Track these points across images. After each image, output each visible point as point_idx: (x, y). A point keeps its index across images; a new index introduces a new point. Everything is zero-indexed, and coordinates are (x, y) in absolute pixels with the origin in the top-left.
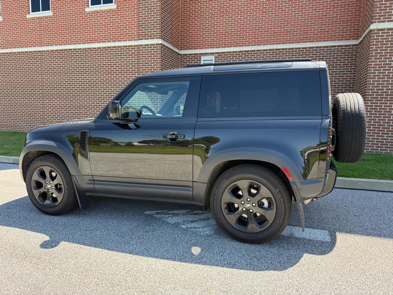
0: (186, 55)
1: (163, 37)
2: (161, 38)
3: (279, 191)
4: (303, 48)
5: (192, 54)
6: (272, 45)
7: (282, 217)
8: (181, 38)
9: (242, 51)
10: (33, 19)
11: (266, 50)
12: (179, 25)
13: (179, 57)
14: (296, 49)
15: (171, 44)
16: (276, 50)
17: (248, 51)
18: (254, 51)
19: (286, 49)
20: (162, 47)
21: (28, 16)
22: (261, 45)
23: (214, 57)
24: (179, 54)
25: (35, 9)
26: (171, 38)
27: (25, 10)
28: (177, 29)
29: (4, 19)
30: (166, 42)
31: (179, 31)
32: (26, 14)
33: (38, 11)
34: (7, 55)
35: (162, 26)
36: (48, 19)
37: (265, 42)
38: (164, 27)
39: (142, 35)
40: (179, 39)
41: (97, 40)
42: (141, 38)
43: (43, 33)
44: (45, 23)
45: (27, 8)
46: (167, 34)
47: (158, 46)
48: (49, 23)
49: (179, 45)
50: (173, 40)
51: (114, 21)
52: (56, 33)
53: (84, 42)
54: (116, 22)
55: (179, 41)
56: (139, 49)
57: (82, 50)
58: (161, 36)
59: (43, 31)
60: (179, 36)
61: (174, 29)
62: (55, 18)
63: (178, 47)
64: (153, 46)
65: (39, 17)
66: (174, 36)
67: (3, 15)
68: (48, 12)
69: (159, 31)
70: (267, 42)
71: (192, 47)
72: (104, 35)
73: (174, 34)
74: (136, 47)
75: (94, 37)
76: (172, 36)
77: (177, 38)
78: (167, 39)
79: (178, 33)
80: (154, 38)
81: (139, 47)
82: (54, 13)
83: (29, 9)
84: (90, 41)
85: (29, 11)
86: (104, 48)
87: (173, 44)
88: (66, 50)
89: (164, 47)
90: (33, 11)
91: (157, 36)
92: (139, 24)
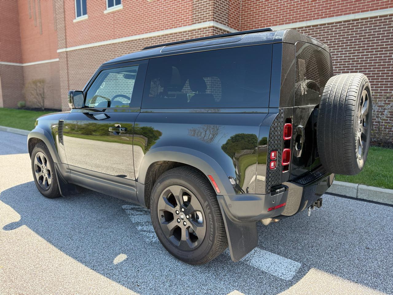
1: (216, 19)
2: (213, 20)
3: (208, 205)
4: (390, 15)
6: (347, 15)
7: (211, 238)
8: (241, 17)
9: (310, 27)
10: (109, 14)
11: (340, 22)
12: (240, 4)
14: (381, 16)
15: (228, 25)
16: (353, 20)
17: (317, 25)
18: (325, 24)
19: (367, 18)
20: (213, 30)
21: (105, 12)
22: (333, 16)
25: (111, 5)
26: (227, 19)
27: (103, 7)
28: (237, 8)
29: (89, 17)
30: (220, 24)
31: (239, 11)
32: (104, 11)
33: (113, 5)
34: (91, 49)
35: (215, 7)
36: (120, 12)
37: (338, 12)
38: (218, 7)
39: (196, 18)
40: (239, 19)
41: (157, 29)
42: (195, 22)
43: (115, 27)
44: (117, 17)
45: (105, 4)
46: (221, 15)
47: (210, 29)
48: (120, 16)
49: (239, 26)
50: (230, 21)
51: (171, 7)
52: (126, 25)
53: (146, 32)
54: (172, 8)
55: (239, 21)
56: (193, 34)
57: (145, 40)
58: (214, 18)
59: (115, 25)
60: (239, 15)
61: (231, 9)
62: (125, 11)
63: (238, 28)
64: (205, 30)
65: (113, 12)
66: (232, 17)
67: (88, 13)
68: (120, 6)
69: (212, 13)
70: (341, 12)
71: (252, 26)
72: (162, 22)
73: (232, 14)
74: (190, 33)
75: (154, 26)
76: (229, 17)
77: (236, 18)
78: (222, 21)
79: (237, 12)
80: (206, 21)
81: (193, 32)
82: (124, 6)
83: (106, 5)
84: (151, 30)
85: (106, 7)
86: (162, 36)
87: (230, 26)
88: (132, 41)
89: (217, 30)
90: (109, 6)
91: (209, 18)
92: (193, 7)
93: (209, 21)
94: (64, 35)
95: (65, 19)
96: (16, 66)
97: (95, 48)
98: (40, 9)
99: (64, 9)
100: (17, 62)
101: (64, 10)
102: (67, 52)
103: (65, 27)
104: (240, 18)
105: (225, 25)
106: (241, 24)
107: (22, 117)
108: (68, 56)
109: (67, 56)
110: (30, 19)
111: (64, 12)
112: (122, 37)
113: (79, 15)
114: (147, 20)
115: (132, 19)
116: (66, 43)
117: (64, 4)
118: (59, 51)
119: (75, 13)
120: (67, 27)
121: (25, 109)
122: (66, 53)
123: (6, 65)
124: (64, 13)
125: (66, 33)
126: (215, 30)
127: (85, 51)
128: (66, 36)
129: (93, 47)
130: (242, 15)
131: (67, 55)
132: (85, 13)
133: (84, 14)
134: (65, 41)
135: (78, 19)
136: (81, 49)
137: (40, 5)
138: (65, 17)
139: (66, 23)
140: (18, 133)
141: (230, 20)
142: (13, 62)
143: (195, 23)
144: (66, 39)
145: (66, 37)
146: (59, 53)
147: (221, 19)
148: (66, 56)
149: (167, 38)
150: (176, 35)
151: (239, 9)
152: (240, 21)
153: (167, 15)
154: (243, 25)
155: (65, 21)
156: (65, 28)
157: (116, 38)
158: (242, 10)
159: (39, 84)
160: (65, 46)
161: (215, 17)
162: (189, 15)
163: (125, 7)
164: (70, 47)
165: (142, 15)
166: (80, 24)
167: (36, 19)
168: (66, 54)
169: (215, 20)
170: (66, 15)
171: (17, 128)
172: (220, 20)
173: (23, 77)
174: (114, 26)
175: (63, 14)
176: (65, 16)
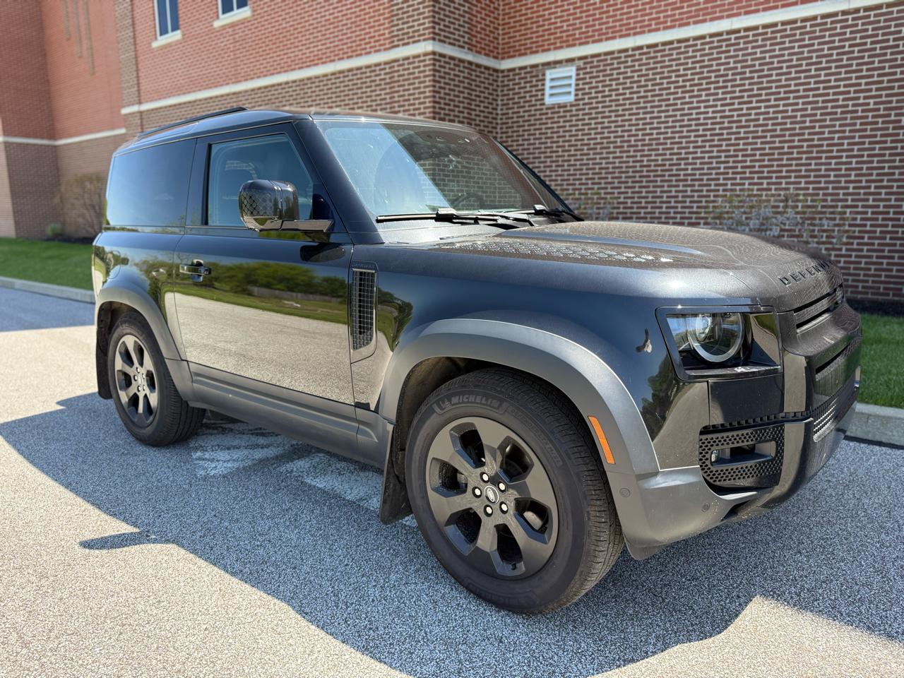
0: (513, 70)
1: (439, 35)
2: (434, 39)
4: (805, 20)
5: (525, 68)
6: (717, 22)
8: (503, 29)
9: (641, 48)
10: (223, 27)
11: (703, 37)
13: (498, 77)
14: (784, 23)
15: (469, 49)
16: (729, 33)
17: (656, 45)
19: (756, 28)
20: (434, 60)
21: (217, 24)
22: (688, 24)
23: (574, 68)
24: (496, 71)
25: (227, 8)
26: (467, 36)
27: (211, 12)
28: (492, 9)
29: (184, 35)
30: (450, 47)
31: (496, 15)
32: (214, 21)
33: (231, 9)
34: (190, 105)
35: (437, 9)
36: (246, 24)
37: (698, 16)
38: (444, 10)
39: (398, 36)
40: (499, 34)
41: (321, 59)
42: (396, 43)
43: (238, 56)
44: (240, 34)
45: (214, 7)
46: (452, 26)
47: (428, 57)
48: (247, 32)
49: (497, 48)
50: (474, 39)
51: (349, 12)
52: (258, 52)
53: (300, 65)
54: (351, 13)
55: (497, 39)
56: (393, 70)
57: (298, 83)
58: (434, 33)
59: (238, 52)
60: (496, 26)
61: (477, 12)
62: (256, 22)
63: (495, 54)
64: (416, 60)
65: (232, 23)
66: (479, 29)
67: (181, 27)
68: (245, 11)
69: (429, 22)
70: (704, 15)
71: (525, 49)
72: (332, 45)
73: (480, 23)
74: (387, 66)
75: (316, 53)
76: (472, 30)
77: (490, 31)
78: (455, 39)
79: (492, 19)
80: (419, 41)
81: (393, 64)
82: (254, 11)
83: (217, 8)
84: (311, 61)
85: (217, 12)
86: (333, 74)
87: (474, 49)
88: (273, 86)
89: (442, 59)
90: (224, 12)
91: (424, 34)
92: (393, 11)
93: (425, 40)
94: (135, 75)
95: (135, 41)
96: (41, 145)
97: (198, 103)
98: (88, 19)
99: (133, 18)
100: (42, 137)
101: (133, 21)
102: (141, 113)
103: (136, 57)
104: (501, 32)
105: (463, 47)
106: (503, 44)
107: (50, 258)
108: (144, 121)
109: (142, 122)
110: (69, 39)
111: (133, 24)
112: (252, 79)
113: (164, 31)
114: (301, 41)
115: (270, 38)
116: (139, 93)
117: (132, 8)
118: (125, 111)
119: (155, 27)
120: (139, 59)
121: (60, 240)
122: (138, 115)
123: (20, 144)
124: (134, 28)
125: (137, 70)
126: (439, 61)
127: (178, 111)
128: (138, 77)
129: (195, 101)
130: (504, 24)
131: (141, 119)
132: (176, 27)
133: (173, 30)
134: (136, 89)
135: (162, 41)
136: (170, 106)
137: (88, 10)
138: (135, 37)
139: (138, 48)
140: (36, 290)
141: (476, 37)
142: (35, 137)
143: (398, 46)
144: (138, 84)
145: (138, 80)
146: (125, 115)
147: (452, 36)
148: (139, 121)
149: (342, 79)
150: (359, 72)
151: (496, 12)
152: (500, 38)
153: (340, 28)
154: (506, 46)
155: (135, 44)
156: (137, 61)
157: (240, 81)
158: (504, 15)
159: (88, 185)
160: (137, 99)
161: (437, 31)
162: (384, 29)
163: (256, 13)
164: (147, 102)
165: (292, 28)
166: (166, 50)
167: (80, 39)
168: (139, 117)
169: (437, 37)
170: (137, 33)
171: (36, 280)
172: (449, 38)
173: (58, 169)
174: (235, 54)
175: (131, 30)
176: (134, 35)
